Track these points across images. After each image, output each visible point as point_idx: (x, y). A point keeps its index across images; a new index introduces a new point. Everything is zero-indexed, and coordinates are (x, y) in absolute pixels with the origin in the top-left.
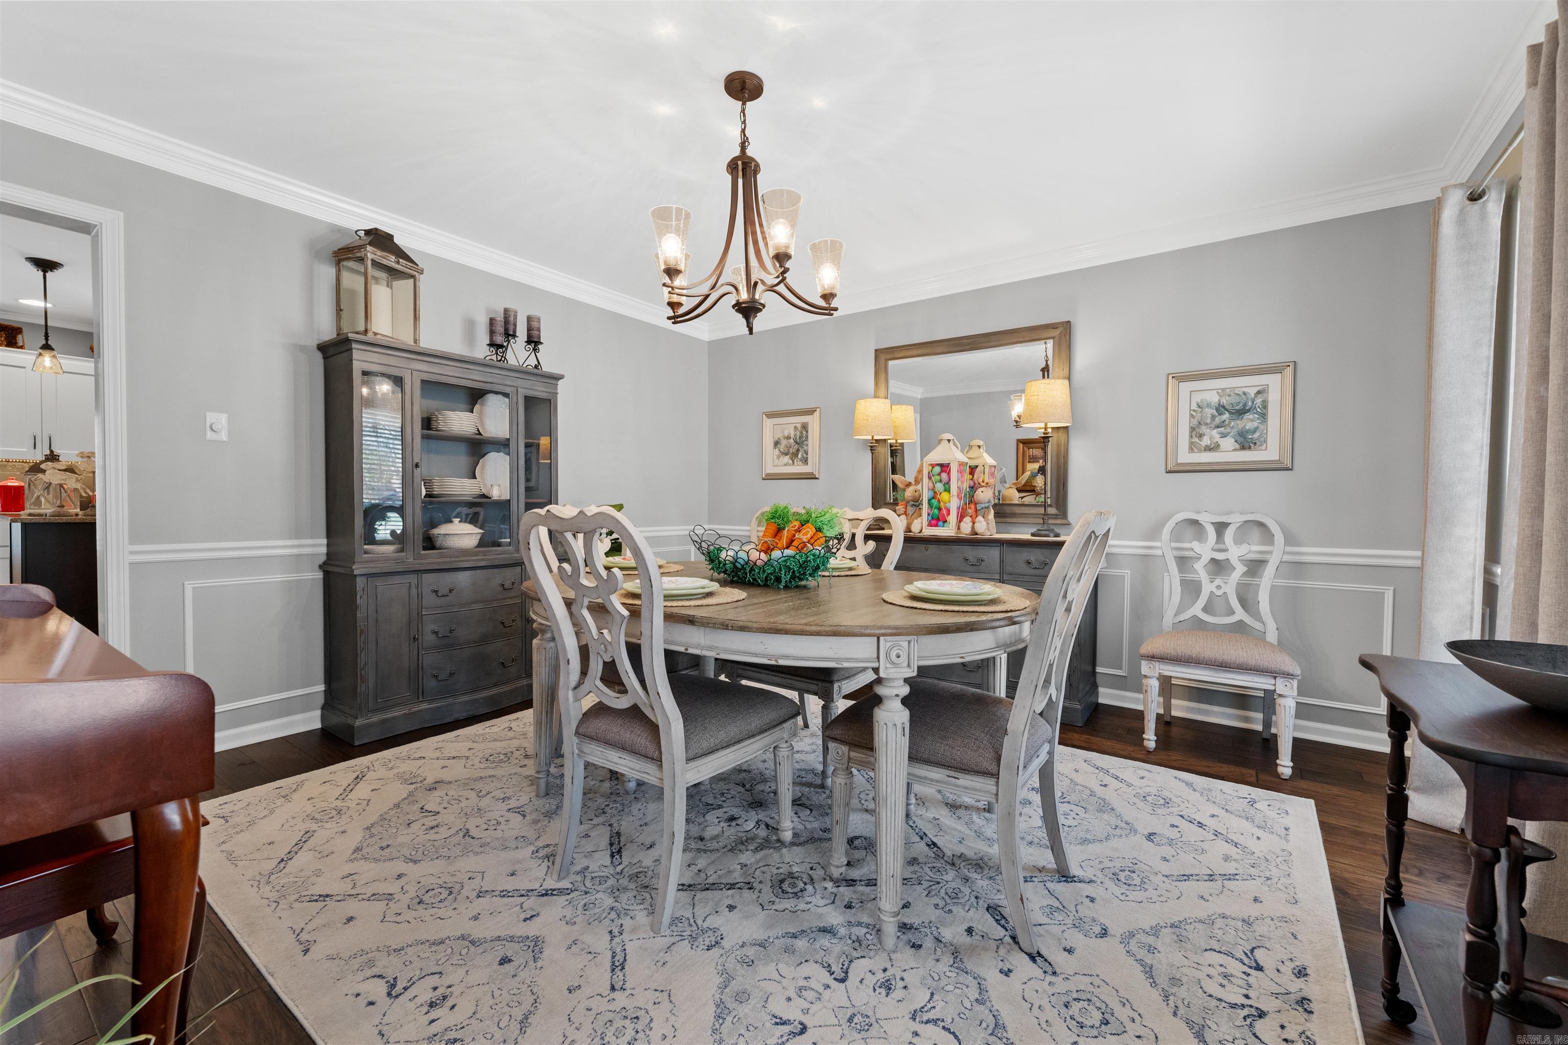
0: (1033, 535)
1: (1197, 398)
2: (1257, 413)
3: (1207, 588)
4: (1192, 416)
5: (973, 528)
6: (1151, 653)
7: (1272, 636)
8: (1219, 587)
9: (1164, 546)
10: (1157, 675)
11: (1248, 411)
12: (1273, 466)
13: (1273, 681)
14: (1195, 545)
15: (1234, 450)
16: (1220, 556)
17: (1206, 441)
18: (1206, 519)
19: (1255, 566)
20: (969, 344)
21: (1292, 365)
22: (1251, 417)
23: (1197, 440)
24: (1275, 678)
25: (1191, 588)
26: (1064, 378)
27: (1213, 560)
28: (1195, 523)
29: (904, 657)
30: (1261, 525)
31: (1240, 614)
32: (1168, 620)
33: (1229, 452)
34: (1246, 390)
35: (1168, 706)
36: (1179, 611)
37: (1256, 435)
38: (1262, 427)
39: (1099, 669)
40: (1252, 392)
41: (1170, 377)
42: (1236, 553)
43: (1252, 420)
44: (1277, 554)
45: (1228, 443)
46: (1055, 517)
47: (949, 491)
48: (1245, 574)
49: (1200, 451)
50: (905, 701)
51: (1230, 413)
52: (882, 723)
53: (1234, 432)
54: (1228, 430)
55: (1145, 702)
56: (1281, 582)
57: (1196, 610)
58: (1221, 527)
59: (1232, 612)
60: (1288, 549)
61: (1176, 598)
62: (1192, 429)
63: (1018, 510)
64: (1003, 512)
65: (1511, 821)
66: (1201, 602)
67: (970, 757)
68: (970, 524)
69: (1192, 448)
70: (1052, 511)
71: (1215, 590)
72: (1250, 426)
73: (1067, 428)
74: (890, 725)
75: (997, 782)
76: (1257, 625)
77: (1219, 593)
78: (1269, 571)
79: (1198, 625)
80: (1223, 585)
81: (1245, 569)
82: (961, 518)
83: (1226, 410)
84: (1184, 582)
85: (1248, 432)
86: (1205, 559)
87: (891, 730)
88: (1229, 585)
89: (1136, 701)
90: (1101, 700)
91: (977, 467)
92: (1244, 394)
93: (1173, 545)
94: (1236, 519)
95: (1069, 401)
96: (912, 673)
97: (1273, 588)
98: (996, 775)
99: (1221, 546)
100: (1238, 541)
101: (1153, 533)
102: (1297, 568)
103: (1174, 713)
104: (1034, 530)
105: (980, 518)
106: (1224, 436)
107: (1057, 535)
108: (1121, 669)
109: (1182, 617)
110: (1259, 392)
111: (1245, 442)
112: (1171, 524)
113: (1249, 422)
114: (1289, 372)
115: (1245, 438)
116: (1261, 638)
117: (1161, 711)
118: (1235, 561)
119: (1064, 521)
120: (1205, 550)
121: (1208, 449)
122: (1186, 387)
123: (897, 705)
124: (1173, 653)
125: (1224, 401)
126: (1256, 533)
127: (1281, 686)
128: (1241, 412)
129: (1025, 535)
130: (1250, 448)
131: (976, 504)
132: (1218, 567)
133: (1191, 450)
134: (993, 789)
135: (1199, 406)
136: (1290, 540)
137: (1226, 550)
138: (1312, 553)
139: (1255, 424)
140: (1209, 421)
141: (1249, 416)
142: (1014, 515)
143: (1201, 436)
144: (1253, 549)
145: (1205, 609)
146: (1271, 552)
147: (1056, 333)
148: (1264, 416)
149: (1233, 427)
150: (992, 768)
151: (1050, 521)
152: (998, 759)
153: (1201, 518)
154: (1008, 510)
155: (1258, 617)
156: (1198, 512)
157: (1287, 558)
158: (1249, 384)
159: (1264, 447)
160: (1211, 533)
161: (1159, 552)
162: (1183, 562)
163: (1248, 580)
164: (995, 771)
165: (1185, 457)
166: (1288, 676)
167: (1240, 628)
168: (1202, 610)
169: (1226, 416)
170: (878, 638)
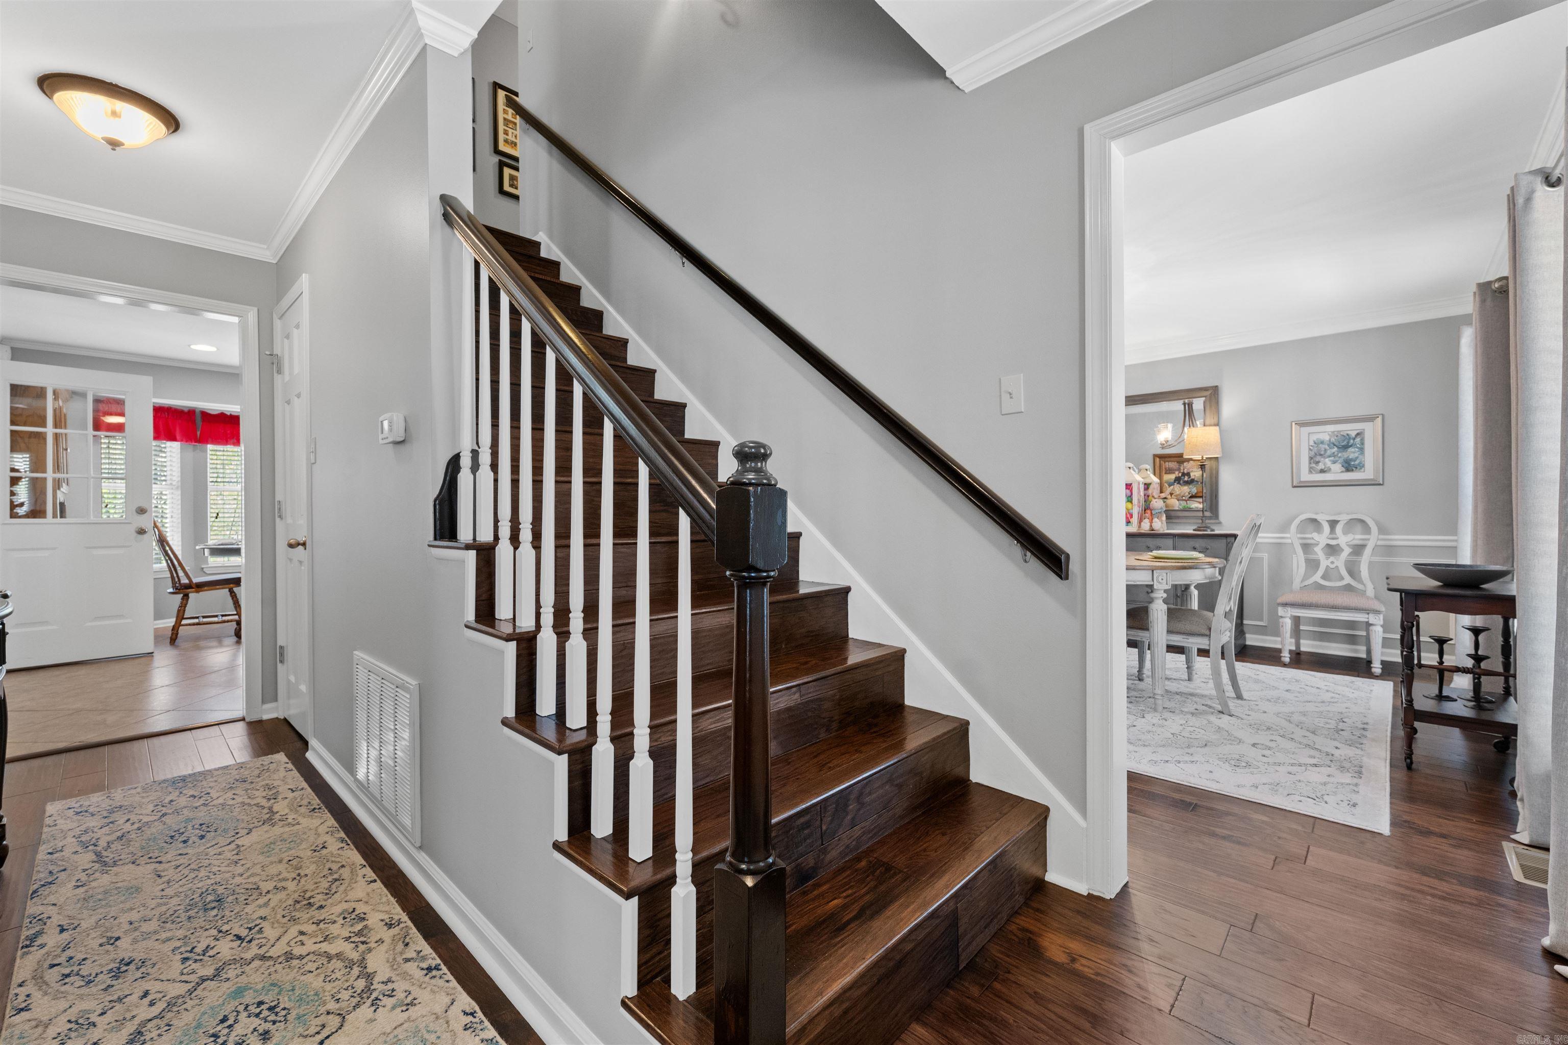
0: (1194, 530)
1: (1314, 437)
2: (1357, 447)
3: (1324, 563)
4: (1310, 449)
5: (1151, 526)
6: (1285, 602)
7: (1370, 592)
8: (1332, 563)
9: (1292, 537)
10: (1289, 615)
11: (1351, 446)
12: (1370, 483)
13: (1367, 616)
14: (1315, 535)
15: (1342, 472)
16: (1333, 542)
17: (1321, 466)
18: (1322, 518)
19: (1358, 549)
20: (1141, 400)
21: (1380, 417)
22: (1353, 450)
23: (1314, 465)
24: (1368, 614)
25: (1313, 564)
26: (1215, 425)
27: (1328, 545)
28: (1314, 521)
29: (1165, 580)
30: (1362, 521)
31: (1348, 580)
32: (1297, 584)
33: (1336, 473)
34: (1349, 432)
35: (1298, 644)
36: (1305, 578)
37: (1357, 462)
38: (1361, 457)
39: (1245, 622)
40: (1353, 434)
41: (1293, 424)
42: (1344, 540)
43: (1354, 453)
44: (1374, 539)
45: (1337, 467)
46: (1210, 518)
47: (1131, 502)
48: (1350, 554)
49: (1317, 473)
50: (1165, 601)
51: (1338, 448)
52: (1154, 609)
53: (1341, 460)
54: (1337, 459)
55: (1282, 643)
56: (1377, 559)
57: (1317, 577)
58: (1333, 524)
59: (1342, 578)
60: (1381, 537)
61: (1302, 569)
62: (1311, 458)
63: (1180, 514)
64: (1171, 516)
65: (1416, 613)
66: (1320, 572)
67: (1195, 628)
68: (1149, 524)
69: (1311, 470)
70: (1207, 514)
71: (1329, 565)
72: (1352, 456)
73: (1217, 458)
74: (1159, 610)
75: (1210, 640)
76: (1360, 587)
77: (1332, 566)
78: (1368, 552)
79: (1319, 587)
80: (1335, 561)
81: (1351, 550)
82: (1140, 521)
83: (1335, 445)
84: (1307, 561)
85: (1351, 460)
86: (1323, 544)
87: (1160, 613)
88: (1340, 562)
89: (1275, 642)
90: (1248, 643)
91: (1150, 484)
92: (1348, 435)
93: (1299, 536)
94: (1344, 518)
95: (1219, 441)
96: (1168, 587)
97: (1370, 563)
98: (1209, 636)
99: (1334, 536)
100: (1345, 533)
101: (1284, 528)
102: (1389, 550)
103: (1303, 649)
104: (1195, 527)
105: (1155, 520)
106: (1334, 462)
107: (1213, 530)
108: (1262, 620)
109: (1306, 583)
110: (1358, 434)
111: (1349, 466)
112: (1297, 522)
113: (1352, 453)
114: (1379, 420)
115: (1349, 464)
116: (1363, 593)
117: (1294, 648)
118: (1343, 545)
119: (1217, 521)
120: (1322, 539)
121: (1322, 471)
122: (1306, 430)
123: (1161, 601)
124: (1300, 601)
125: (1333, 440)
126: (1359, 527)
127: (1372, 619)
128: (1346, 447)
129: (1189, 530)
130: (1353, 470)
131: (1151, 510)
132: (1332, 550)
133: (1310, 472)
134: (1207, 642)
135: (1315, 443)
136: (1382, 530)
137: (1337, 538)
138: (1399, 539)
139: (1356, 455)
140: (1322, 453)
141: (1350, 450)
142: (1178, 517)
143: (1318, 463)
144: (1357, 537)
145: (1324, 577)
146: (1369, 540)
147: (1208, 393)
148: (1362, 450)
149: (1340, 457)
150: (1207, 632)
151: (1207, 521)
152: (1210, 629)
153: (1319, 517)
154: (1173, 514)
155: (1360, 581)
156: (1317, 514)
157: (1379, 543)
158: (1351, 429)
159: (1362, 470)
160: (1326, 528)
161: (1289, 541)
162: (1306, 547)
163: (1354, 558)
164: (1208, 634)
165: (1306, 476)
166: (1377, 612)
167: (1349, 588)
168: (1321, 577)
169: (1336, 449)
170: (1153, 571)
